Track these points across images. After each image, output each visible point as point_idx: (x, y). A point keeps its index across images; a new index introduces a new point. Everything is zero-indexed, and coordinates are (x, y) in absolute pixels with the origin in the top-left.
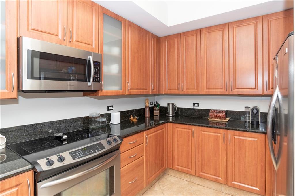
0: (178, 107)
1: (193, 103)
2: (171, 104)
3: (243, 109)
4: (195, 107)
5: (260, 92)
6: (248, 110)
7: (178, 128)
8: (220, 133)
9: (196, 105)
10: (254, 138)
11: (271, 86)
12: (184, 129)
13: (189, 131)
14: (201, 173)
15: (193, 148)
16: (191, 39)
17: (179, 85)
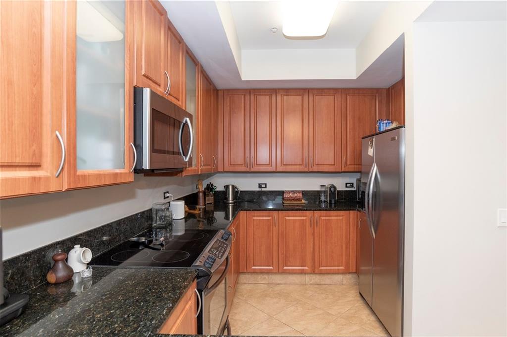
1: (259, 184)
2: (230, 186)
3: (318, 189)
4: (263, 189)
5: (338, 169)
6: (323, 189)
7: (254, 216)
8: (306, 216)
9: (263, 186)
10: (340, 216)
11: (348, 163)
12: (263, 216)
13: (270, 218)
14: (285, 268)
15: (275, 240)
16: (264, 101)
17: (247, 159)
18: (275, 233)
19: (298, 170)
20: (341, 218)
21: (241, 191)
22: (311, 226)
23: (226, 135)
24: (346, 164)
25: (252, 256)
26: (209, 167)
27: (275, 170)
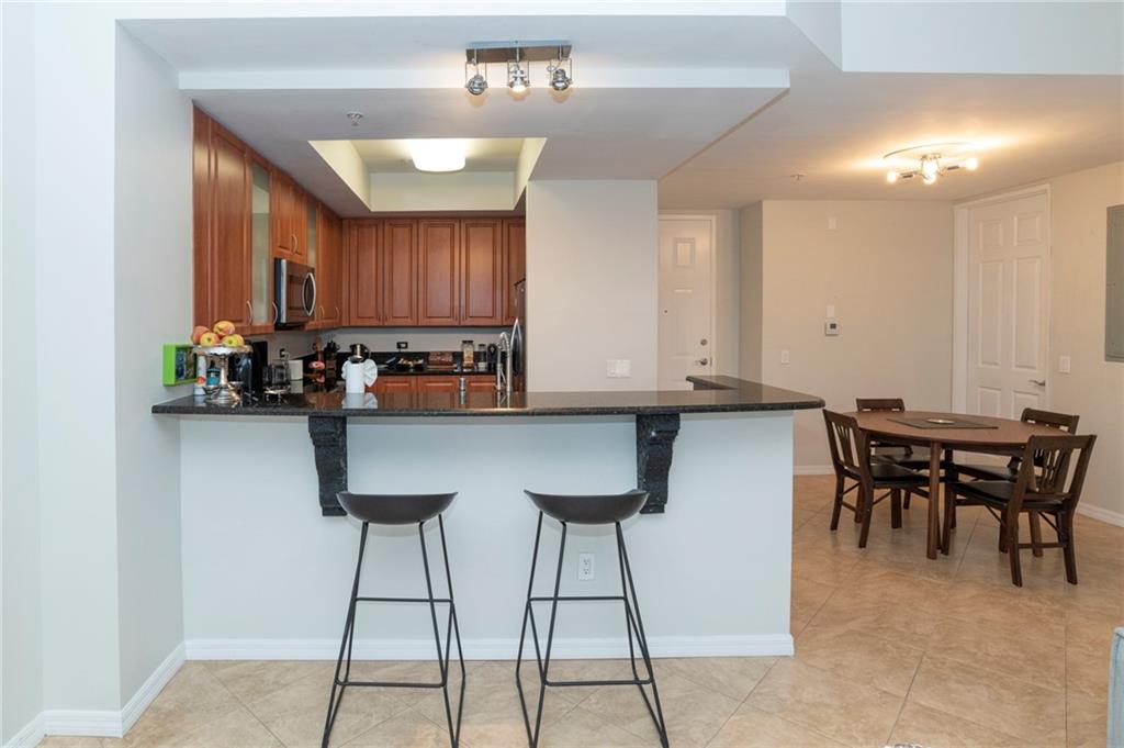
1: (398, 343)
2: (358, 347)
4: (402, 350)
5: (497, 322)
6: (482, 350)
8: (451, 382)
9: (403, 345)
12: (398, 383)
13: (406, 384)
16: (402, 233)
17: (380, 310)
19: (445, 324)
21: (372, 352)
23: (353, 277)
26: (331, 321)
27: (415, 324)
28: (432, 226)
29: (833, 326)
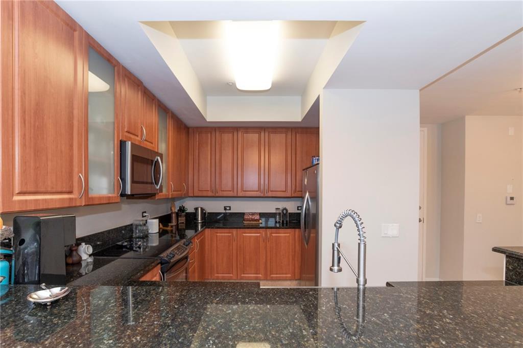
0: (208, 212)
1: (225, 207)
2: (199, 209)
3: (274, 211)
4: (227, 211)
5: (289, 194)
6: (278, 212)
7: (217, 233)
8: (260, 233)
9: (228, 208)
10: (287, 233)
11: (298, 190)
12: (224, 233)
13: (230, 234)
14: (243, 275)
15: (234, 252)
16: (227, 137)
17: (213, 186)
18: (234, 247)
19: (255, 195)
20: (288, 234)
21: (208, 213)
22: (264, 241)
23: (196, 165)
24: (295, 191)
25: (215, 265)
26: (179, 192)
27: (236, 195)
28: (247, 133)
29: (512, 198)
